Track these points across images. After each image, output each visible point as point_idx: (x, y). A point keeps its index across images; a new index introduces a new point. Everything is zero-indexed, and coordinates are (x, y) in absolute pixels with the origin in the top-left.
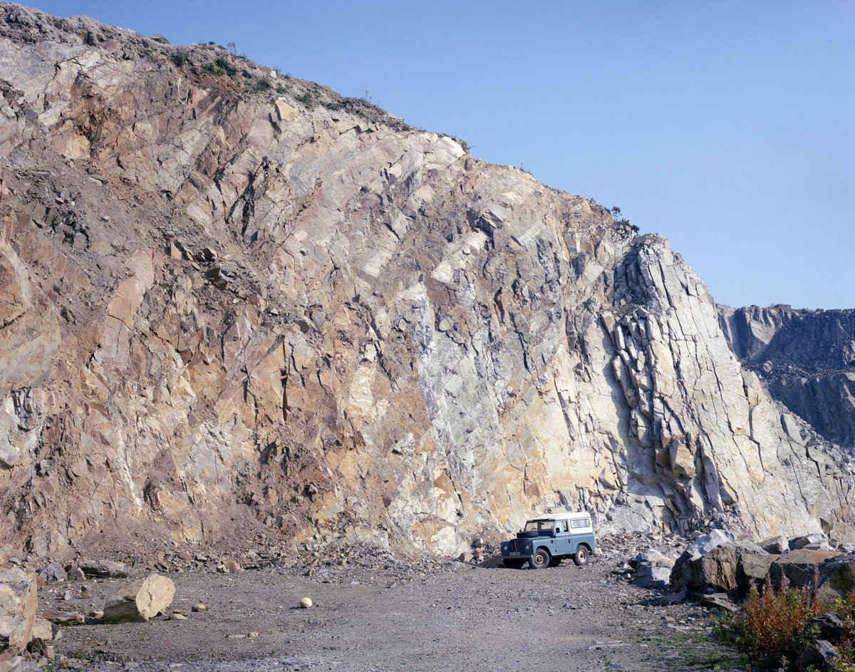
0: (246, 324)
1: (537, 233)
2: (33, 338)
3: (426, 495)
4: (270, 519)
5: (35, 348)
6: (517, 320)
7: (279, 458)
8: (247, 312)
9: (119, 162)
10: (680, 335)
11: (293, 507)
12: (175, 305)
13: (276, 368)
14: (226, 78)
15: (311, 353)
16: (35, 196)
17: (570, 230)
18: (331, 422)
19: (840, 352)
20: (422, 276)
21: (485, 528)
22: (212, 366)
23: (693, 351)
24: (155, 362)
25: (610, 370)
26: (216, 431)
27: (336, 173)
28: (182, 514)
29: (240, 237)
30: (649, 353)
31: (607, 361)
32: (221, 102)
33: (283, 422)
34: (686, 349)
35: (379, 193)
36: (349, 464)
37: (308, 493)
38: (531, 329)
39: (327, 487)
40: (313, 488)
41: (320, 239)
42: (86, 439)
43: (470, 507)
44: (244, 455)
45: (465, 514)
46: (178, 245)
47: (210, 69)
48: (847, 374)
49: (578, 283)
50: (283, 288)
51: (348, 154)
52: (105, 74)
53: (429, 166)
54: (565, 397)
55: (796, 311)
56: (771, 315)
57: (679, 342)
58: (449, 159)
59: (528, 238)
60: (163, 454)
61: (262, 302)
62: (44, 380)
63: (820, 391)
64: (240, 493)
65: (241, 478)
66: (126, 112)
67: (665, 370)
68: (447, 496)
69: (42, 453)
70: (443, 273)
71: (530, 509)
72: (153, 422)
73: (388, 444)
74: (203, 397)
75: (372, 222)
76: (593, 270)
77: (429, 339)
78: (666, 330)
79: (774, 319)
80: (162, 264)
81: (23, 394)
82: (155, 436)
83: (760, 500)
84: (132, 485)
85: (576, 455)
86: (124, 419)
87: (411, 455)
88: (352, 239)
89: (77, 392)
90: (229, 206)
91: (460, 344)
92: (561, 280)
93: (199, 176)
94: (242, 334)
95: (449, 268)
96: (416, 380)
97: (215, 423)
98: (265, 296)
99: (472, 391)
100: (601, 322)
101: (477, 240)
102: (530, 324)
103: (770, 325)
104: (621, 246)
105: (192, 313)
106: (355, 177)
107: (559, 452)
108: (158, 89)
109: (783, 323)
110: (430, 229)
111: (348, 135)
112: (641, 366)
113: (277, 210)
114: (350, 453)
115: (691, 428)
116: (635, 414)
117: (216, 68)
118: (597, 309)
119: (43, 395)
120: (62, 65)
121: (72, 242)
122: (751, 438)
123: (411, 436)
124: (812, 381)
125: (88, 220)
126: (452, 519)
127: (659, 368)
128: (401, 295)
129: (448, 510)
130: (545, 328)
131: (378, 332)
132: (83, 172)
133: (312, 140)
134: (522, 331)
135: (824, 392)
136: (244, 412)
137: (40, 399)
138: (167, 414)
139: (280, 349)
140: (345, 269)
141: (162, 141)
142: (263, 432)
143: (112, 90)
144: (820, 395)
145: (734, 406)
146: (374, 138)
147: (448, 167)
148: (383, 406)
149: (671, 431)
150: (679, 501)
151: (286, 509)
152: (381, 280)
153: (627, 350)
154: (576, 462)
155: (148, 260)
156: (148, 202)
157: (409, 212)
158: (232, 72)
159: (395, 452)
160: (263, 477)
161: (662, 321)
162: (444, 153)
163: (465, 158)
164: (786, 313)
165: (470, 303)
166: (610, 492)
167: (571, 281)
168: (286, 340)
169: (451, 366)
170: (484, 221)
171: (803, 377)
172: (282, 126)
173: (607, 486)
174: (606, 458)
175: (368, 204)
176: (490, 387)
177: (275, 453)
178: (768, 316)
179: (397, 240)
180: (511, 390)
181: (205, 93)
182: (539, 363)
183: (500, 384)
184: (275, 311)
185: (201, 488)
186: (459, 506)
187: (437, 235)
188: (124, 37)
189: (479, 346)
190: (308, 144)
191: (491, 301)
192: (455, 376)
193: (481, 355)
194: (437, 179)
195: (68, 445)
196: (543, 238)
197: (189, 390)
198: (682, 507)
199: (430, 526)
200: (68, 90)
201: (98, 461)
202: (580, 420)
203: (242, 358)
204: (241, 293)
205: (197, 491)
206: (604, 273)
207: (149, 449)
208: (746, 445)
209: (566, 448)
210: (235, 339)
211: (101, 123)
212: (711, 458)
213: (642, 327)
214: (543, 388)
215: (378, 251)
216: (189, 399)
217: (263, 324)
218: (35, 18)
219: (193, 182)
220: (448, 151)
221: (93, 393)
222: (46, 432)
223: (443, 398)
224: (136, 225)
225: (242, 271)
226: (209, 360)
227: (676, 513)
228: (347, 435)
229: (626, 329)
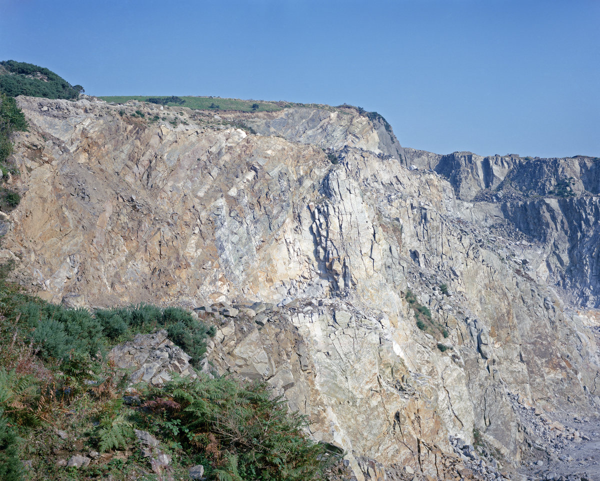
0: (146, 224)
1: (280, 169)
2: (74, 238)
3: (215, 284)
4: (153, 294)
5: (75, 242)
6: (267, 209)
7: (157, 273)
8: (146, 220)
9: (99, 162)
10: (343, 212)
11: (161, 289)
12: (120, 220)
13: (157, 240)
14: (141, 119)
15: (170, 234)
16: (71, 184)
17: (299, 164)
18: (178, 259)
19: (544, 185)
20: (222, 195)
21: (238, 296)
22: (134, 241)
23: (349, 219)
24: (114, 241)
25: (311, 228)
26: (135, 264)
27: (187, 154)
28: (123, 292)
29: (146, 187)
30: (328, 221)
31: (310, 225)
32: (138, 130)
33: (160, 260)
34: (346, 218)
35: (205, 160)
36: (184, 274)
37: (167, 285)
38: (274, 213)
39: (174, 282)
40: (168, 283)
41: (179, 183)
42: (92, 270)
43: (233, 288)
44: (145, 272)
45: (231, 291)
46: (121, 196)
47: (134, 115)
48: (545, 199)
49: (300, 189)
50: (162, 207)
51: (193, 144)
52: (93, 127)
53: (229, 145)
54: (288, 241)
55: (521, 158)
56: (506, 162)
57: (343, 216)
58: (239, 140)
59: (275, 172)
60: (117, 273)
61: (152, 215)
62: (79, 251)
63: (529, 210)
64: (143, 285)
65: (144, 280)
66: (100, 142)
67: (334, 228)
68: (224, 284)
69: (79, 273)
70: (233, 192)
71: (268, 288)
72: (114, 262)
73: (200, 266)
74: (130, 252)
75: (202, 173)
76: (308, 183)
77: (225, 221)
78: (337, 210)
79: (508, 164)
80: (115, 205)
81: (72, 256)
82: (114, 267)
83: (368, 283)
84: (107, 283)
85: (291, 265)
86: (104, 262)
87: (210, 269)
88: (193, 181)
89: (88, 253)
90: (142, 174)
91: (239, 222)
92: (291, 189)
93: (130, 163)
94: (144, 229)
95: (236, 190)
96: (214, 240)
97: (135, 261)
98: (153, 212)
99: (244, 241)
100: (308, 207)
101: (250, 175)
102: (273, 211)
103: (505, 168)
104: (324, 170)
105: (126, 222)
106: (195, 154)
107: (283, 265)
108: (113, 130)
109: (514, 166)
110: (228, 173)
111: (193, 135)
112: (324, 226)
113: (160, 175)
114: (184, 270)
115: (342, 254)
116: (319, 248)
117: (136, 114)
118: (308, 201)
119: (78, 256)
120: (77, 126)
121: (84, 200)
122: (370, 257)
123: (210, 262)
124: (526, 203)
125: (89, 191)
126: (225, 292)
127: (331, 228)
128: (213, 204)
129: (224, 290)
130: (280, 212)
131: (201, 221)
132: (86, 169)
133: (176, 142)
134: (269, 214)
135: (531, 210)
136: (145, 257)
137: (77, 258)
138: (118, 258)
139: (159, 233)
140: (189, 195)
141: (115, 149)
142: (152, 264)
143: (96, 133)
144: (529, 212)
145: (364, 243)
146: (204, 136)
147: (238, 144)
148: (199, 251)
149: (333, 255)
150: (334, 284)
151: (159, 290)
152: (205, 198)
153: (319, 220)
154: (291, 268)
155: (110, 204)
156: (111, 178)
157: (219, 167)
158: (143, 116)
159: (203, 268)
160: (151, 279)
161: (335, 207)
162: (237, 137)
163: (247, 138)
164: (515, 160)
165: (245, 204)
166: (306, 280)
167: (296, 188)
168: (161, 230)
169: (235, 231)
170: (254, 167)
171: (520, 201)
172: (163, 138)
173: (305, 278)
174: (305, 266)
175: (200, 166)
176: (253, 239)
177: (156, 271)
178: (504, 162)
179: (213, 179)
180: (262, 239)
181: (132, 127)
182: (276, 227)
183: (257, 237)
184: (157, 219)
185: (130, 283)
186: (228, 288)
187: (231, 176)
188: (99, 107)
189: (248, 222)
190: (175, 143)
191: (255, 201)
192: (236, 235)
193: (249, 225)
194: (232, 150)
195: (86, 271)
196: (282, 171)
197: (126, 250)
198: (335, 287)
199: (216, 295)
200: (79, 136)
201: (96, 276)
202: (294, 251)
203: (144, 237)
204: (145, 213)
205: (129, 285)
206: (313, 184)
207: (112, 271)
208: (367, 260)
209: (287, 263)
210: (142, 231)
211: (92, 147)
212: (349, 266)
213: (326, 210)
214: (278, 238)
215: (204, 185)
216: (126, 253)
217: (153, 224)
218: (65, 105)
219: (127, 166)
220: (239, 136)
221: (93, 254)
222: (80, 268)
223: (230, 244)
224: (106, 190)
225: (146, 203)
226: (133, 239)
227: (333, 289)
228: (183, 264)
229: (319, 210)
